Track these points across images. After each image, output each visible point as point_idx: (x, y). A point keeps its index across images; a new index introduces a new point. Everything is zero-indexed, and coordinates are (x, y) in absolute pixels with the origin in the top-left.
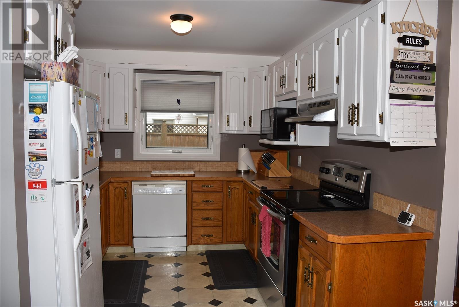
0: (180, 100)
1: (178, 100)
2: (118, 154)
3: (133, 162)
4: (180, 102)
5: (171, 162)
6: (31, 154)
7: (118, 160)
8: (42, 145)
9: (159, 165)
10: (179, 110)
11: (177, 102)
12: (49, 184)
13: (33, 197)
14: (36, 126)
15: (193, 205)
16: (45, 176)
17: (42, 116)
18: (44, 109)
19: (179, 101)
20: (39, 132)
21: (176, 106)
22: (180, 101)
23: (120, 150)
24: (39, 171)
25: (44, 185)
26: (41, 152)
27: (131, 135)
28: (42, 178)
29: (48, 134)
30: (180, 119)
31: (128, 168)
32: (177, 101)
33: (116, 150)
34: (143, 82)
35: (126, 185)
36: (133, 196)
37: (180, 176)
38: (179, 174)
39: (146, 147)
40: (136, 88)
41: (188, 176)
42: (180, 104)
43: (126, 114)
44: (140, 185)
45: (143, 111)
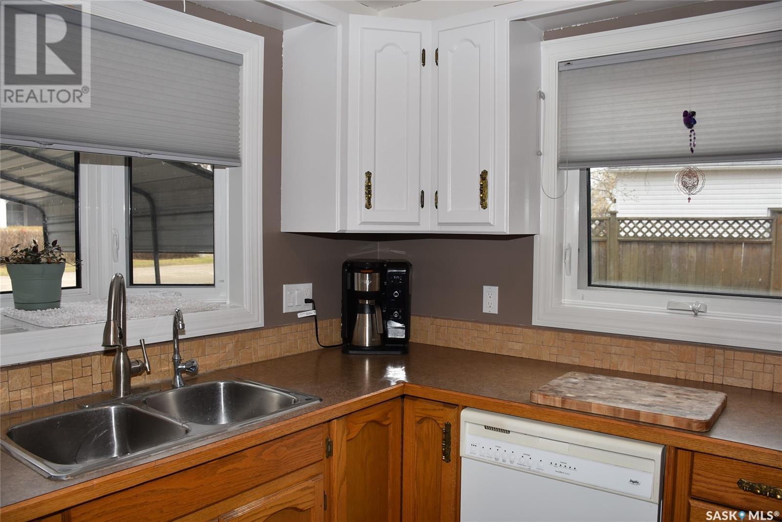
0: (694, 113)
1: (686, 114)
2: (491, 299)
3: (529, 332)
4: (695, 122)
5: (658, 346)
7: (490, 319)
9: (614, 349)
10: (692, 150)
19: (689, 119)
21: (679, 138)
22: (696, 117)
23: (495, 289)
30: (694, 186)
31: (517, 346)
32: (682, 118)
33: (486, 288)
34: (567, 67)
35: (450, 414)
36: (462, 458)
37: (637, 422)
38: (637, 413)
39: (590, 284)
40: (542, 91)
41: (673, 425)
42: (695, 127)
43: (484, 176)
44: (487, 426)
45: (565, 163)
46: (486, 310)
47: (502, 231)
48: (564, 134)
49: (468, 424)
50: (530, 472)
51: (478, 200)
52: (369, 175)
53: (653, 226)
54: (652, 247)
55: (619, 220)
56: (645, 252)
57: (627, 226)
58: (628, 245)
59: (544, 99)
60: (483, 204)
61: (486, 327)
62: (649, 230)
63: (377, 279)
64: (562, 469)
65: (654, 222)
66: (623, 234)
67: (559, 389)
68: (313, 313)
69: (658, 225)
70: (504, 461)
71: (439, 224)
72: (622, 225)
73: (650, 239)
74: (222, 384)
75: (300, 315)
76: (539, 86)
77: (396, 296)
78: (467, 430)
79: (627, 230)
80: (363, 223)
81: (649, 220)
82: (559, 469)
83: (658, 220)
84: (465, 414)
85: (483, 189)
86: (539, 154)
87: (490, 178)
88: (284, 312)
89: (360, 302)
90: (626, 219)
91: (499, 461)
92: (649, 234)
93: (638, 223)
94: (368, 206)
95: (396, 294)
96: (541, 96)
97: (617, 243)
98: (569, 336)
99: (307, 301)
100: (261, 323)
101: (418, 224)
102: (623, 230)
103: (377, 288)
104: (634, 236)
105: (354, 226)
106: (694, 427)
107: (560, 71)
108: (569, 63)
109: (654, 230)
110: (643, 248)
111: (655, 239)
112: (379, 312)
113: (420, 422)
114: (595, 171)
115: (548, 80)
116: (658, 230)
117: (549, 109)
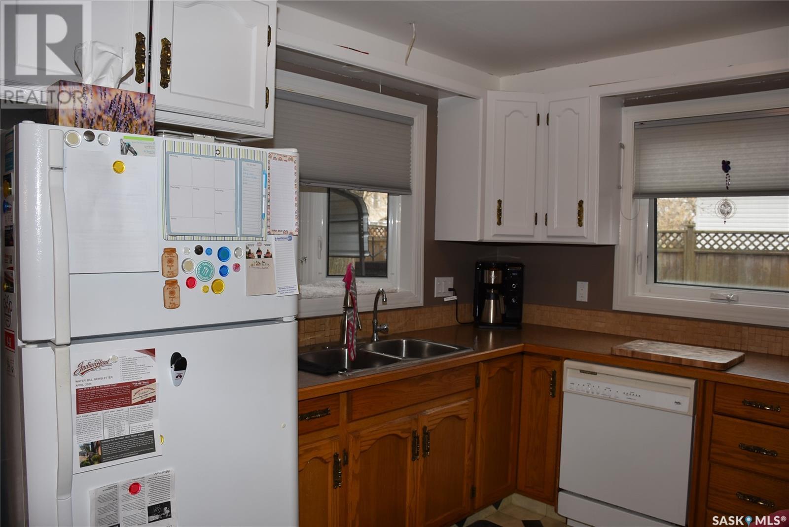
0: (729, 162)
1: (724, 162)
2: (582, 291)
3: (610, 315)
4: (730, 168)
5: (703, 324)
7: (582, 306)
10: (727, 188)
11: (721, 170)
12: (16, 342)
15: (712, 450)
19: (726, 166)
21: (718, 178)
22: (731, 165)
23: (586, 284)
25: (13, 341)
27: (609, 250)
30: (728, 213)
31: (601, 325)
32: (721, 165)
33: (579, 284)
34: (640, 126)
35: (555, 365)
36: (564, 393)
37: (680, 365)
38: (680, 359)
39: (655, 282)
40: (623, 143)
41: (702, 366)
42: (730, 172)
43: (581, 204)
44: (582, 371)
45: (638, 194)
46: (578, 299)
47: (592, 242)
48: (638, 174)
49: (568, 370)
50: (609, 399)
51: (576, 221)
52: (500, 202)
54: (727, 258)
55: (696, 233)
56: (721, 264)
57: (703, 238)
58: (705, 257)
59: (624, 148)
60: (580, 224)
61: (578, 311)
62: (725, 243)
63: (500, 275)
64: (631, 397)
65: (730, 235)
66: (699, 246)
67: (630, 347)
68: (455, 298)
69: (734, 238)
70: (593, 393)
71: (549, 237)
72: (699, 238)
73: (726, 252)
74: (404, 341)
75: (446, 300)
76: (620, 140)
77: (515, 287)
78: (568, 374)
79: (703, 242)
80: (495, 235)
81: (725, 234)
82: (629, 397)
83: (734, 234)
84: (567, 363)
85: (580, 213)
86: (619, 187)
87: (585, 206)
88: (435, 296)
89: (488, 291)
90: (703, 232)
91: (590, 393)
92: (725, 247)
93: (714, 236)
94: (499, 223)
95: (514, 286)
96: (622, 146)
97: (693, 255)
98: (639, 318)
99: (450, 290)
100: (421, 303)
101: (532, 236)
102: (699, 242)
103: (500, 282)
104: (710, 249)
105: (489, 237)
106: (716, 368)
107: (635, 129)
108: (642, 123)
109: (729, 243)
110: (718, 259)
111: (730, 252)
112: (501, 299)
113: (534, 371)
114: (660, 200)
115: (627, 135)
116: (734, 243)
117: (627, 156)
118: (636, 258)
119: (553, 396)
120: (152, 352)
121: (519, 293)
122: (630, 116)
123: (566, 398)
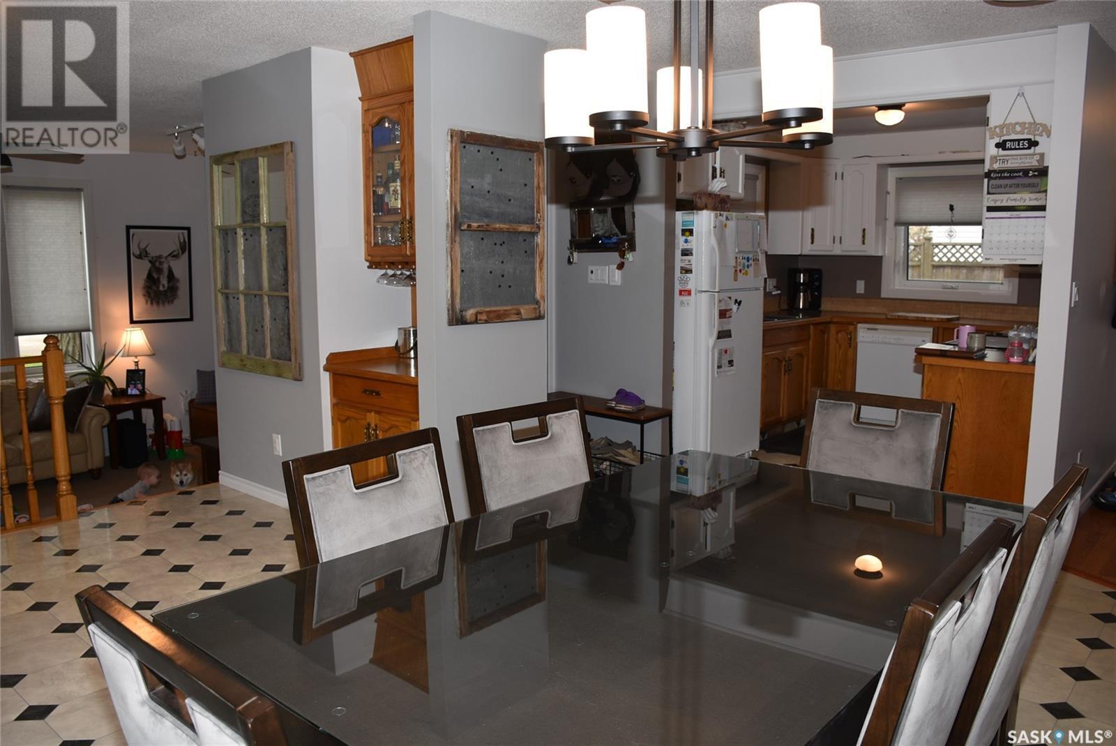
0: (953, 206)
1: (950, 205)
2: (860, 287)
3: (879, 301)
4: (954, 209)
6: (682, 268)
7: (860, 296)
8: (689, 261)
10: (952, 221)
11: (949, 210)
12: (693, 293)
13: (682, 303)
14: (686, 246)
16: (690, 286)
17: (690, 238)
18: (691, 232)
19: (952, 208)
20: (687, 251)
21: (947, 215)
22: (955, 207)
23: (863, 282)
24: (686, 282)
25: (689, 293)
26: (688, 267)
27: (877, 261)
28: (688, 287)
29: (694, 252)
31: (873, 308)
32: (949, 207)
33: (858, 282)
34: (900, 180)
35: (851, 328)
36: (858, 344)
37: (925, 321)
38: (924, 318)
39: (907, 279)
40: (889, 191)
41: (937, 322)
42: (954, 212)
43: (864, 230)
44: (868, 329)
45: (898, 223)
46: (858, 292)
47: (870, 254)
48: (898, 211)
49: (860, 330)
50: (886, 343)
51: (861, 241)
52: (813, 229)
53: (967, 251)
54: (964, 271)
55: (933, 246)
57: (941, 251)
58: (941, 270)
60: (864, 243)
61: (858, 300)
62: (962, 255)
63: (807, 277)
66: (936, 259)
67: (897, 314)
68: (779, 292)
69: (971, 250)
70: (875, 341)
71: (842, 251)
72: (936, 250)
73: (963, 264)
75: (773, 293)
76: (888, 189)
78: (860, 332)
79: (941, 255)
80: (810, 251)
81: (963, 246)
82: (897, 340)
85: (864, 236)
86: (886, 219)
87: (866, 231)
88: (768, 291)
89: (799, 287)
90: (940, 244)
92: (962, 259)
93: (951, 249)
94: (812, 242)
95: (816, 284)
96: (888, 193)
97: (930, 267)
99: (775, 287)
101: (831, 251)
102: (937, 254)
103: (807, 281)
104: (947, 261)
105: (806, 252)
107: (896, 181)
108: (901, 179)
109: (966, 255)
110: (956, 272)
111: (968, 264)
112: (809, 292)
113: (837, 333)
114: (910, 227)
115: (891, 186)
116: (971, 255)
117: (891, 199)
118: (895, 264)
119: (850, 346)
120: (730, 298)
121: (819, 288)
122: (892, 174)
123: (860, 346)
